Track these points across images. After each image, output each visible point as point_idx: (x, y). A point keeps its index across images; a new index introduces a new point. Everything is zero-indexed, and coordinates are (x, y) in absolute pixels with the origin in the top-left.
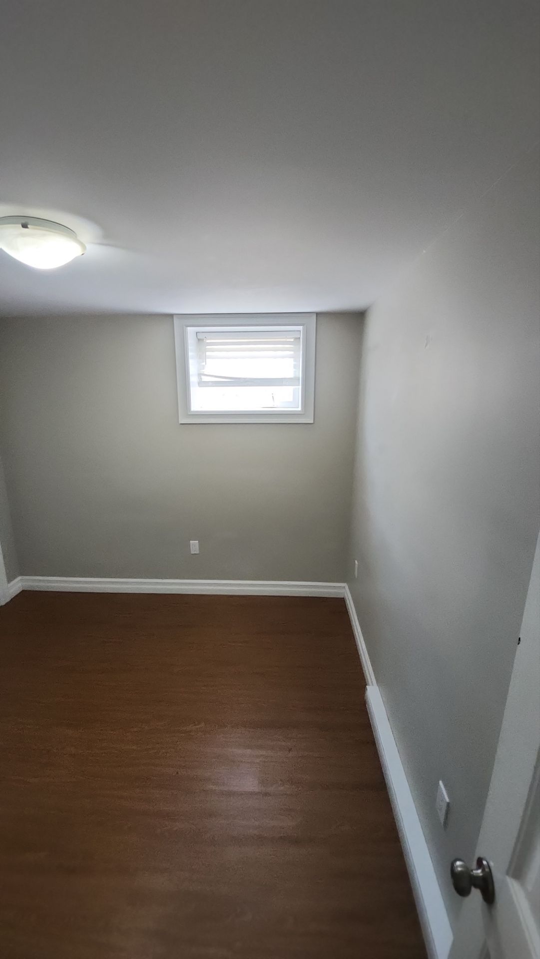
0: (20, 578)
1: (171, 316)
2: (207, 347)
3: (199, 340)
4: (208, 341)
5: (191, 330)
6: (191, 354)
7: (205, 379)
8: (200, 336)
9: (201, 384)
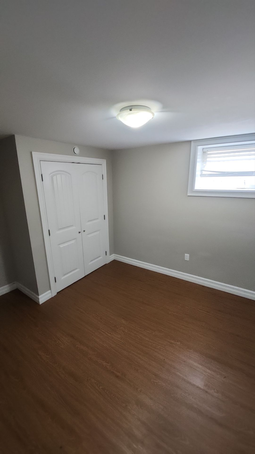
0: (114, 254)
1: (190, 141)
2: (208, 156)
3: (204, 152)
4: (209, 153)
5: (200, 148)
6: (198, 160)
7: (204, 173)
8: (205, 150)
9: (202, 175)
